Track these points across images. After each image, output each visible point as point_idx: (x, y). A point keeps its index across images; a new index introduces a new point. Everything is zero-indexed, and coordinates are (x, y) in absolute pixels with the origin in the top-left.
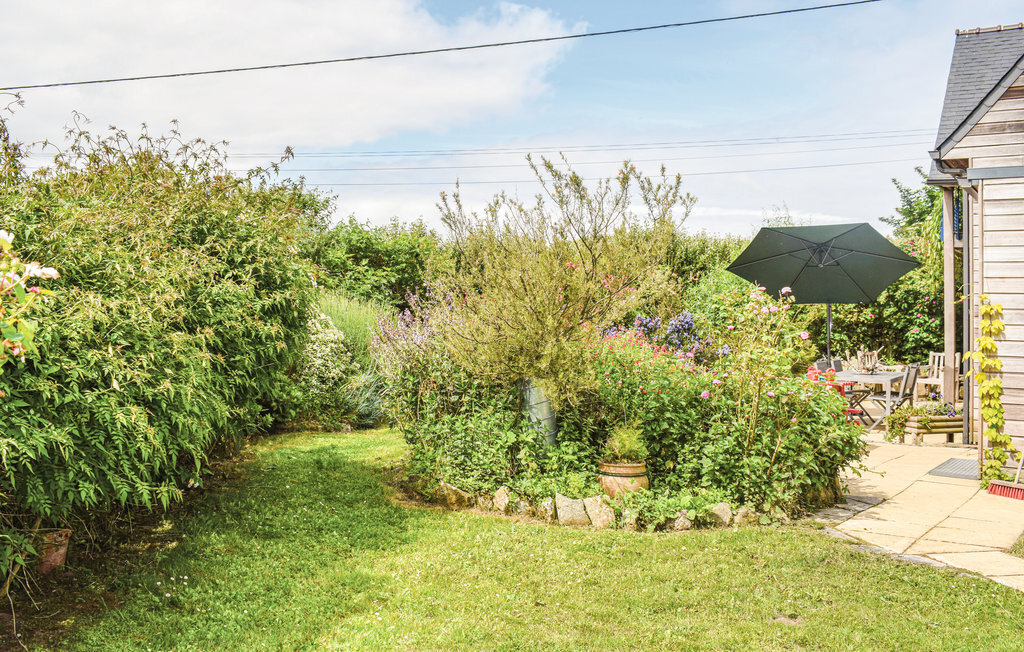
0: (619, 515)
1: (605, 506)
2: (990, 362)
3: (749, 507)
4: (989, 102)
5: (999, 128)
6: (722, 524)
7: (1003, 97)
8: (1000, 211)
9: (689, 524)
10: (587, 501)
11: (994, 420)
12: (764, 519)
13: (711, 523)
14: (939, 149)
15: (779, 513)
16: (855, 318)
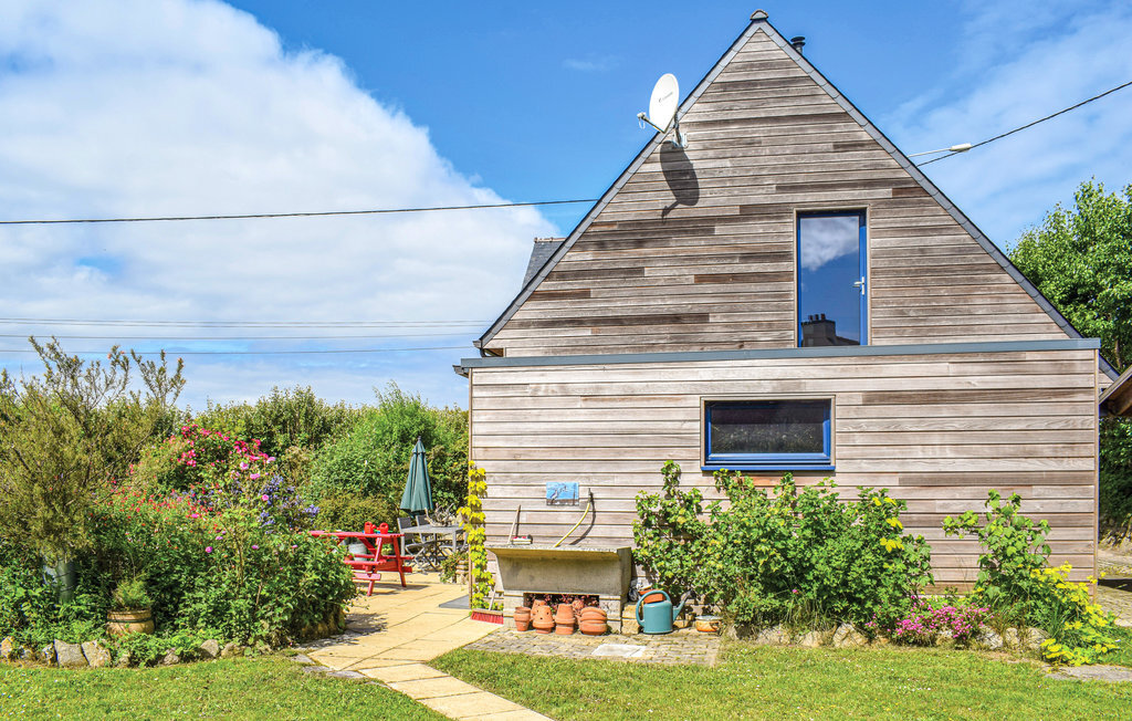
0: (114, 655)
1: (101, 648)
2: (475, 515)
3: (236, 642)
4: (519, 302)
5: (525, 324)
6: (210, 656)
7: (529, 299)
8: (495, 393)
9: (176, 659)
10: (85, 645)
11: (479, 561)
12: (248, 651)
13: (198, 657)
14: (481, 339)
15: (261, 645)
16: (460, 480)
